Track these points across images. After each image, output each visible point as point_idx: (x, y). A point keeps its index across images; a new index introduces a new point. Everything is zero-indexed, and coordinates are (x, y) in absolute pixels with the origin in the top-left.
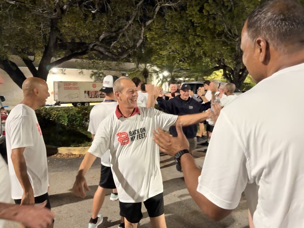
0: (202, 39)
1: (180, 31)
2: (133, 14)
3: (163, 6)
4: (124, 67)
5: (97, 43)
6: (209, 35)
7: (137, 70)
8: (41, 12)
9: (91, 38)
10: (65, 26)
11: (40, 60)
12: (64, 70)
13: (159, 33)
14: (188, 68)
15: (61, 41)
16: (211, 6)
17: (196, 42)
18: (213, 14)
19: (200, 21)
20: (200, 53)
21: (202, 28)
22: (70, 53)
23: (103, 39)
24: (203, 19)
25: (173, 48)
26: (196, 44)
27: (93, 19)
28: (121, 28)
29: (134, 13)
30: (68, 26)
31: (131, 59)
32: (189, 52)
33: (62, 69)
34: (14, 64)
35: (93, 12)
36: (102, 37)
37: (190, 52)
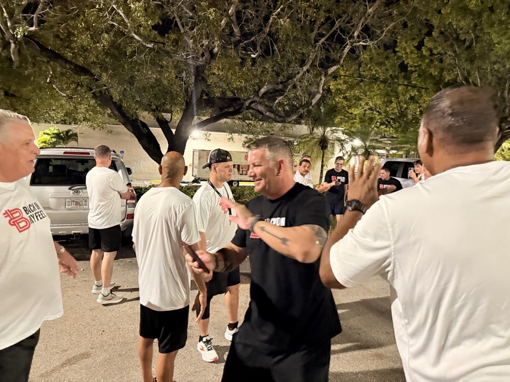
0: (418, 91)
1: (384, 79)
2: (310, 57)
3: (356, 46)
4: (291, 132)
5: (256, 99)
6: (430, 86)
7: (311, 136)
8: (185, 57)
9: (248, 91)
10: (214, 74)
11: (179, 121)
12: (208, 135)
13: (350, 82)
14: (395, 136)
15: (207, 95)
16: (435, 41)
17: (410, 95)
18: (438, 53)
19: (418, 62)
20: (416, 113)
21: (421, 73)
22: (218, 112)
23: (264, 94)
24: (423, 61)
25: (371, 104)
26: (409, 99)
27: (253, 65)
28: (290, 77)
29: (312, 56)
30: (218, 74)
31: (303, 121)
32: (397, 111)
33: (206, 132)
34: (145, 126)
35: (253, 56)
36: (263, 90)
37: (399, 111)
